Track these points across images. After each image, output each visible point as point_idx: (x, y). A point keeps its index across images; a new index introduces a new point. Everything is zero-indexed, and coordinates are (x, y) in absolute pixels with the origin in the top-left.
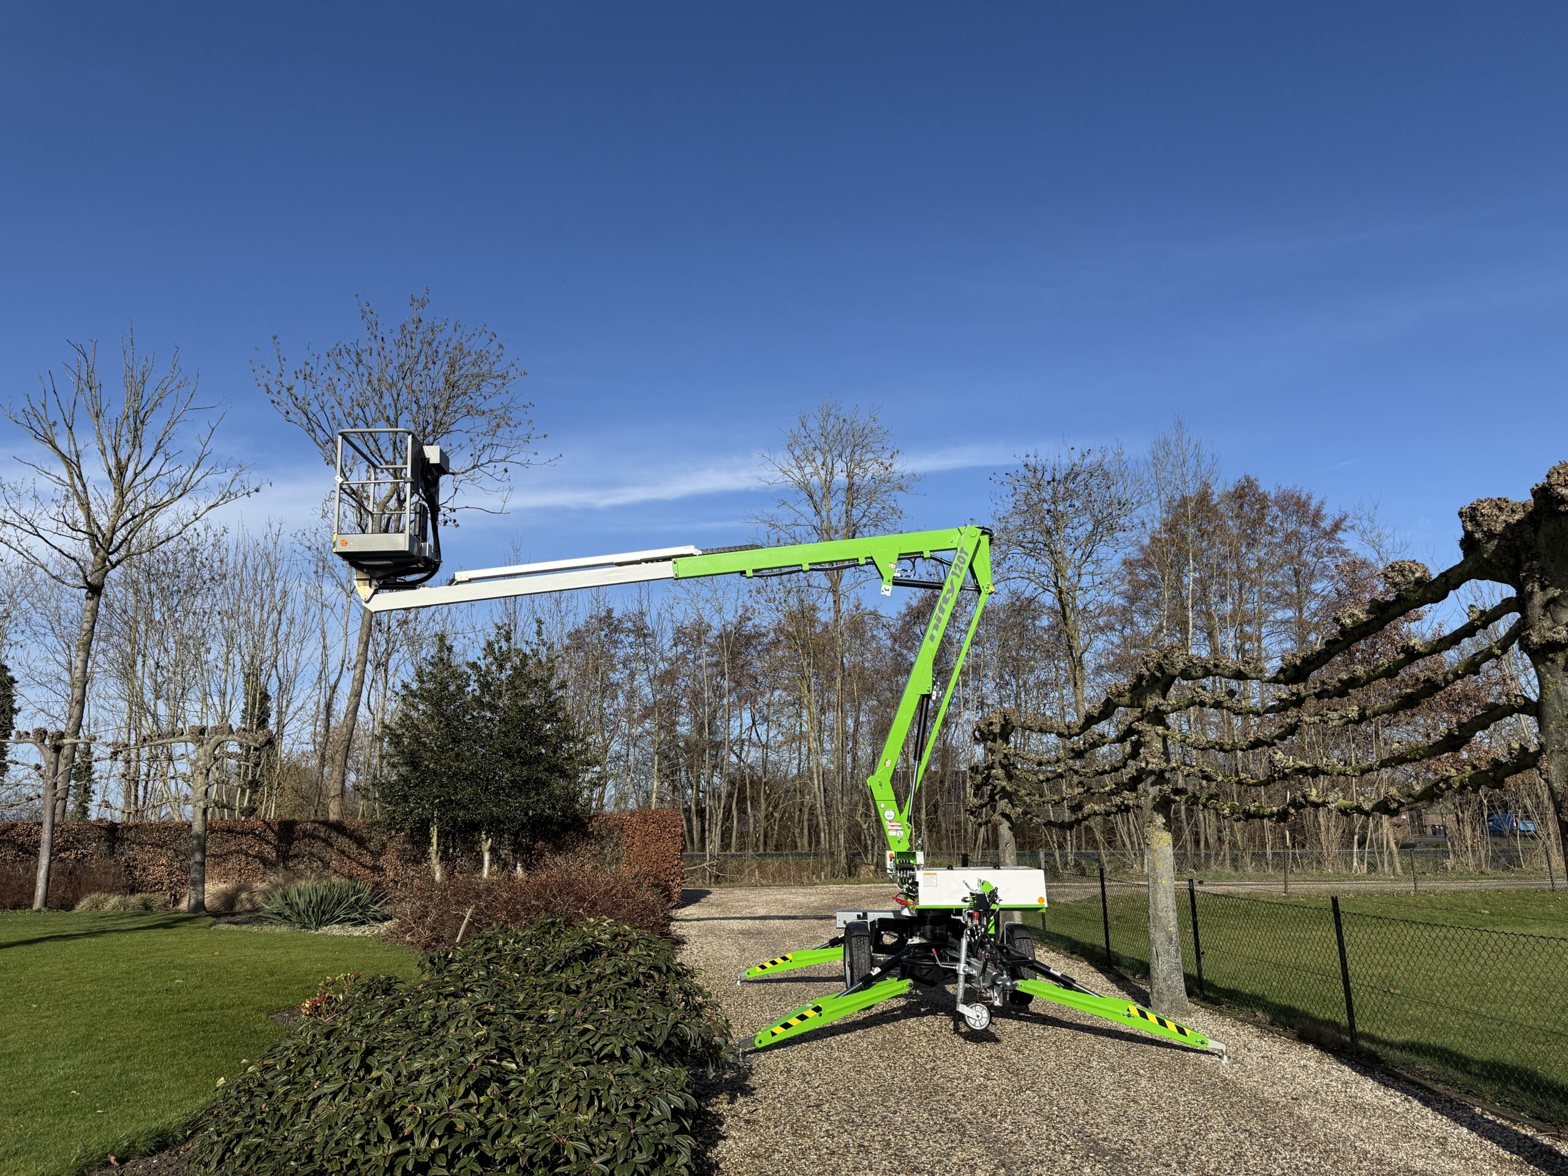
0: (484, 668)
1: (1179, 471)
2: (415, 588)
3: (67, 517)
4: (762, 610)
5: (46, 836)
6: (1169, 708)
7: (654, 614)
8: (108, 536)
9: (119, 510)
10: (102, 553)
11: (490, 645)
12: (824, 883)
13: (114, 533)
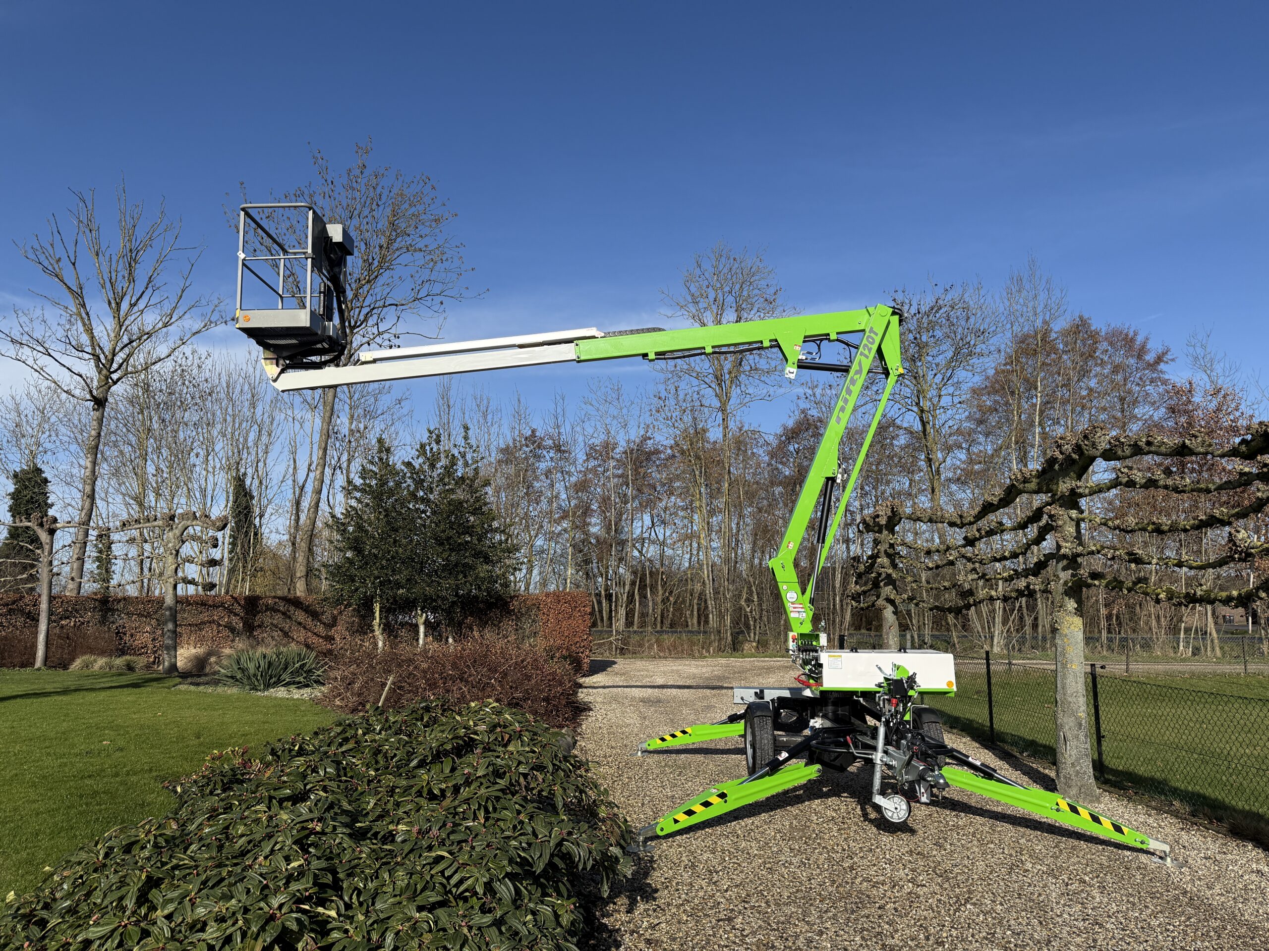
0: (417, 467)
1: (1030, 305)
2: (321, 368)
3: (71, 339)
4: (661, 427)
5: (44, 606)
6: (1087, 491)
7: (568, 428)
8: (110, 357)
9: (118, 337)
10: (104, 372)
11: (423, 446)
12: (712, 657)
13: (114, 355)
